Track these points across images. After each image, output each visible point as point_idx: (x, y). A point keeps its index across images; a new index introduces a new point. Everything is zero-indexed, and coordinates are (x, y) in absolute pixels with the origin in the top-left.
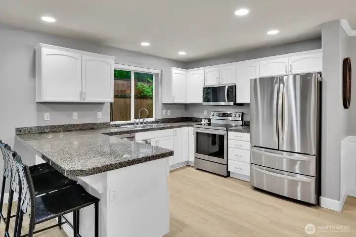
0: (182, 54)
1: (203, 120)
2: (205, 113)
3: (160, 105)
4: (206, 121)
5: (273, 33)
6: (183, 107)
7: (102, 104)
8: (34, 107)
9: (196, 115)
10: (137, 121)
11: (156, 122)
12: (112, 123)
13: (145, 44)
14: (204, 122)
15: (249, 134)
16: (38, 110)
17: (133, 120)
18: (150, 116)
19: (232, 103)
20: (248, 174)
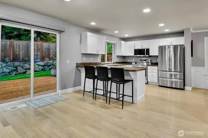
0: (127, 36)
1: (133, 63)
2: (133, 60)
3: (116, 56)
4: (135, 63)
5: (167, 31)
6: (122, 57)
7: (98, 55)
8: (81, 55)
9: (128, 61)
10: (108, 62)
11: (114, 63)
12: (102, 63)
13: (116, 32)
14: (134, 63)
15: (157, 67)
16: (82, 57)
17: (106, 62)
18: (111, 61)
19: (148, 56)
20: (157, 82)
